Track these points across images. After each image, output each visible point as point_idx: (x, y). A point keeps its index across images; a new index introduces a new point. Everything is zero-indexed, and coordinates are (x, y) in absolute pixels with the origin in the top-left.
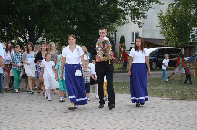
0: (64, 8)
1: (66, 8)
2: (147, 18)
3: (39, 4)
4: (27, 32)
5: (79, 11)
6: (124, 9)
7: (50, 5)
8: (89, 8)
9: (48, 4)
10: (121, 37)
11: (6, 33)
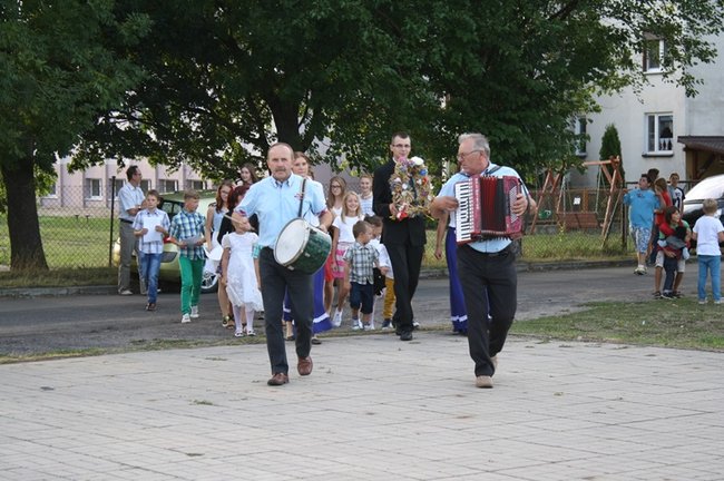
0: (411, 28)
1: (419, 28)
2: (715, 59)
3: (319, 17)
4: (268, 121)
5: (465, 40)
6: (626, 27)
7: (358, 20)
8: (499, 29)
9: (353, 17)
10: (606, 134)
11: (194, 127)
